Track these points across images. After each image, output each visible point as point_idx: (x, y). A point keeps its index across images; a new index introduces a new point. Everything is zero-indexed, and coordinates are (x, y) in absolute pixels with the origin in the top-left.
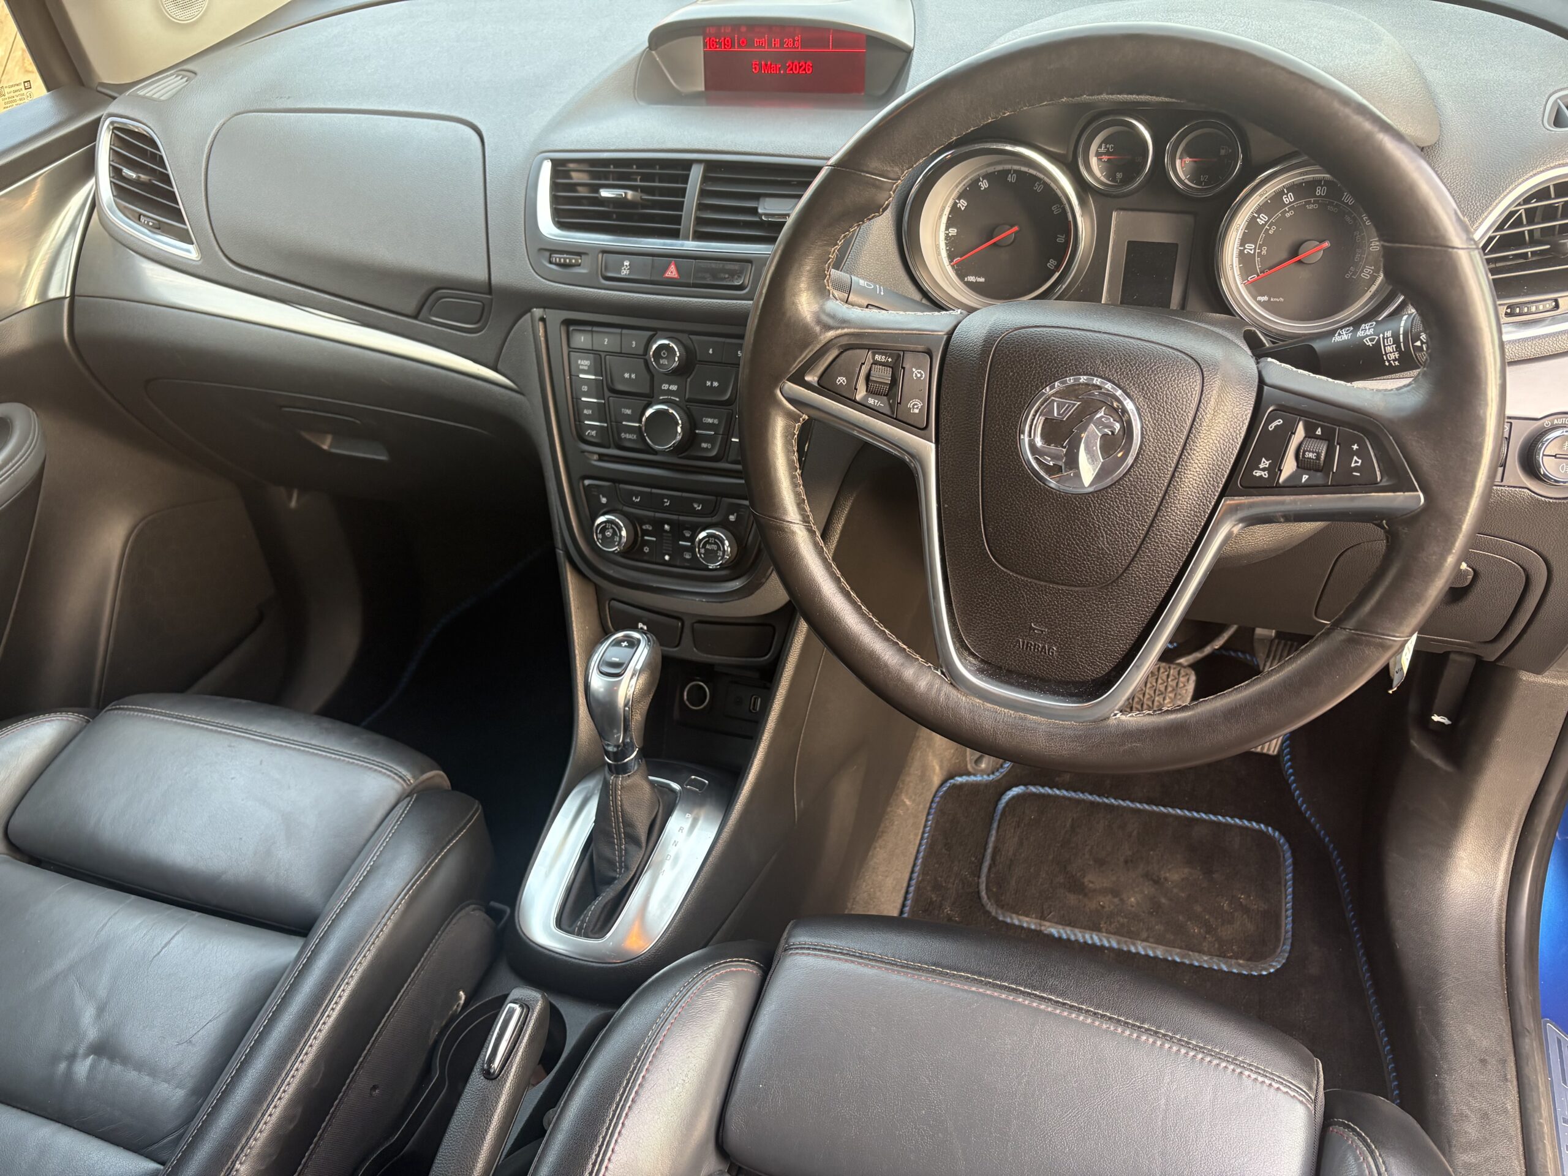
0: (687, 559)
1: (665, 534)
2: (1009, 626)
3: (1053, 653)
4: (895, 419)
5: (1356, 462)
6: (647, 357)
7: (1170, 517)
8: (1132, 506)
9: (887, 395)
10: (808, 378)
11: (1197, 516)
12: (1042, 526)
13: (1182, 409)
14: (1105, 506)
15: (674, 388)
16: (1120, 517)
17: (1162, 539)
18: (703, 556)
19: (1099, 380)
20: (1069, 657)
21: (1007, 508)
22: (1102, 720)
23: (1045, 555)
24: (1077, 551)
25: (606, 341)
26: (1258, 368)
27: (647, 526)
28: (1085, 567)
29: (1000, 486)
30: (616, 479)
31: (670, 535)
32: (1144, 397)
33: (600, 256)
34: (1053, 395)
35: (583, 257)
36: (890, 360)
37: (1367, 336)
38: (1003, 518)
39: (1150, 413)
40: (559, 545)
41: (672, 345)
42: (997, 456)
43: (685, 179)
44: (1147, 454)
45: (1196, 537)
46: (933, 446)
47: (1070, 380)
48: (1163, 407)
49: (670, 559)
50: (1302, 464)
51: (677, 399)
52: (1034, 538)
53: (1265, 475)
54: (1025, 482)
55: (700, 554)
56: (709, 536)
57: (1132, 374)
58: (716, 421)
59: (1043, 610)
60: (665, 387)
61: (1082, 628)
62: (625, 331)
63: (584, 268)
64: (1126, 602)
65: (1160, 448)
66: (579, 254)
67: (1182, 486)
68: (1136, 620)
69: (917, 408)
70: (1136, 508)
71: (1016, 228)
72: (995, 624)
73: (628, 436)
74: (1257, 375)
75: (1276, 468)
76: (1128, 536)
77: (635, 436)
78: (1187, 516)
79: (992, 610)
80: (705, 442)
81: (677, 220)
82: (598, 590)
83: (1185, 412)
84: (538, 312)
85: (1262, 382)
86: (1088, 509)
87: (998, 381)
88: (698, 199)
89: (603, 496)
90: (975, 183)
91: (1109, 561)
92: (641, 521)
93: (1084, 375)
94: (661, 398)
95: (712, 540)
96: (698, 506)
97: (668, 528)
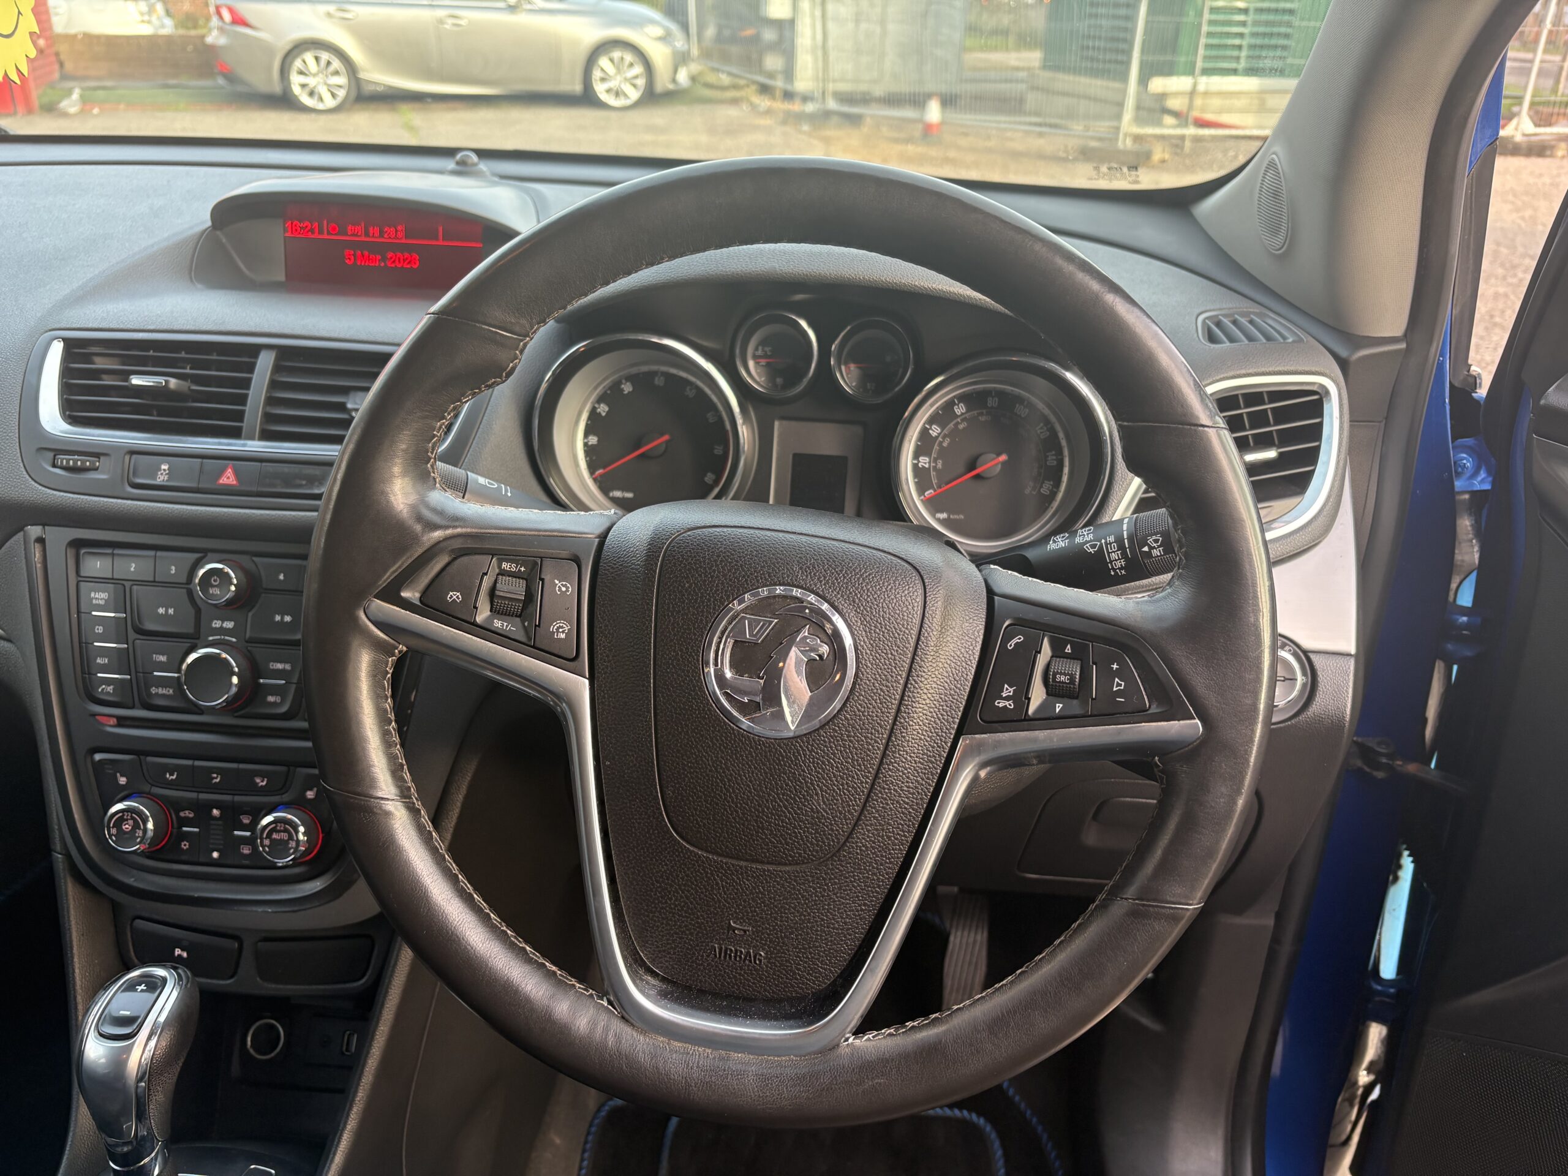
0: (246, 855)
1: (212, 822)
2: (700, 927)
3: (760, 961)
4: (533, 647)
5: (1118, 685)
6: (191, 586)
7: (898, 764)
8: (851, 752)
9: (520, 616)
10: (405, 594)
11: (932, 762)
12: (738, 784)
13: (903, 625)
14: (817, 753)
15: (229, 625)
16: (837, 767)
17: (891, 793)
18: (267, 849)
19: (800, 590)
20: (782, 965)
21: (691, 762)
22: (830, 1050)
23: (743, 825)
24: (786, 817)
25: (132, 566)
26: (982, 575)
27: (187, 812)
28: (796, 837)
29: (681, 733)
30: (141, 750)
31: (220, 822)
32: (856, 611)
33: (127, 458)
34: (743, 611)
35: (102, 458)
36: (523, 569)
37: (1087, 542)
38: (687, 776)
39: (866, 631)
40: (58, 847)
41: (227, 570)
42: (674, 692)
43: (251, 368)
44: (865, 683)
45: (932, 789)
46: (587, 682)
47: (764, 592)
48: (880, 624)
49: (220, 856)
50: (1053, 690)
51: (234, 640)
52: (728, 802)
53: (1010, 705)
54: (713, 726)
55: (263, 846)
56: (276, 821)
57: (839, 583)
58: (288, 667)
59: (745, 901)
60: (216, 624)
61: (797, 923)
62: (159, 553)
63: (103, 473)
64: (851, 882)
65: (880, 676)
66: (97, 455)
67: (911, 723)
68: (865, 905)
69: (563, 632)
70: (856, 754)
71: (666, 437)
72: (680, 926)
73: (161, 691)
74: (983, 583)
75: (1022, 696)
76: (849, 791)
77: (171, 691)
78: (920, 762)
79: (676, 906)
80: (272, 695)
81: (239, 416)
82: (116, 908)
83: (907, 628)
84: (34, 531)
85: (990, 593)
86: (796, 759)
87: (670, 595)
88: (267, 392)
89: (121, 776)
90: (616, 386)
91: (827, 827)
92: (177, 806)
93: (780, 585)
94: (211, 638)
95: (281, 826)
96: (262, 781)
97: (218, 813)
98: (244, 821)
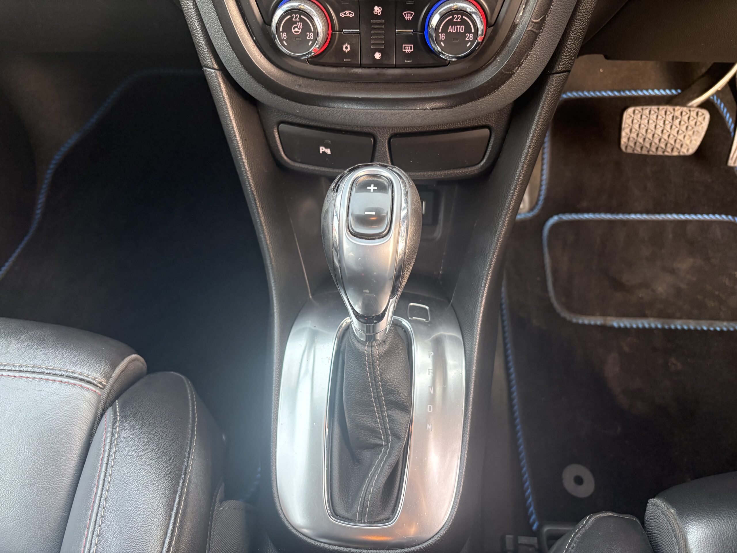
1: (373, 21)
18: (442, 44)
27: (347, 12)
31: (381, 21)
40: (210, 62)
49: (382, 57)
55: (438, 42)
92: (337, 5)
95: (458, 18)
97: (379, 11)
98: (407, 18)
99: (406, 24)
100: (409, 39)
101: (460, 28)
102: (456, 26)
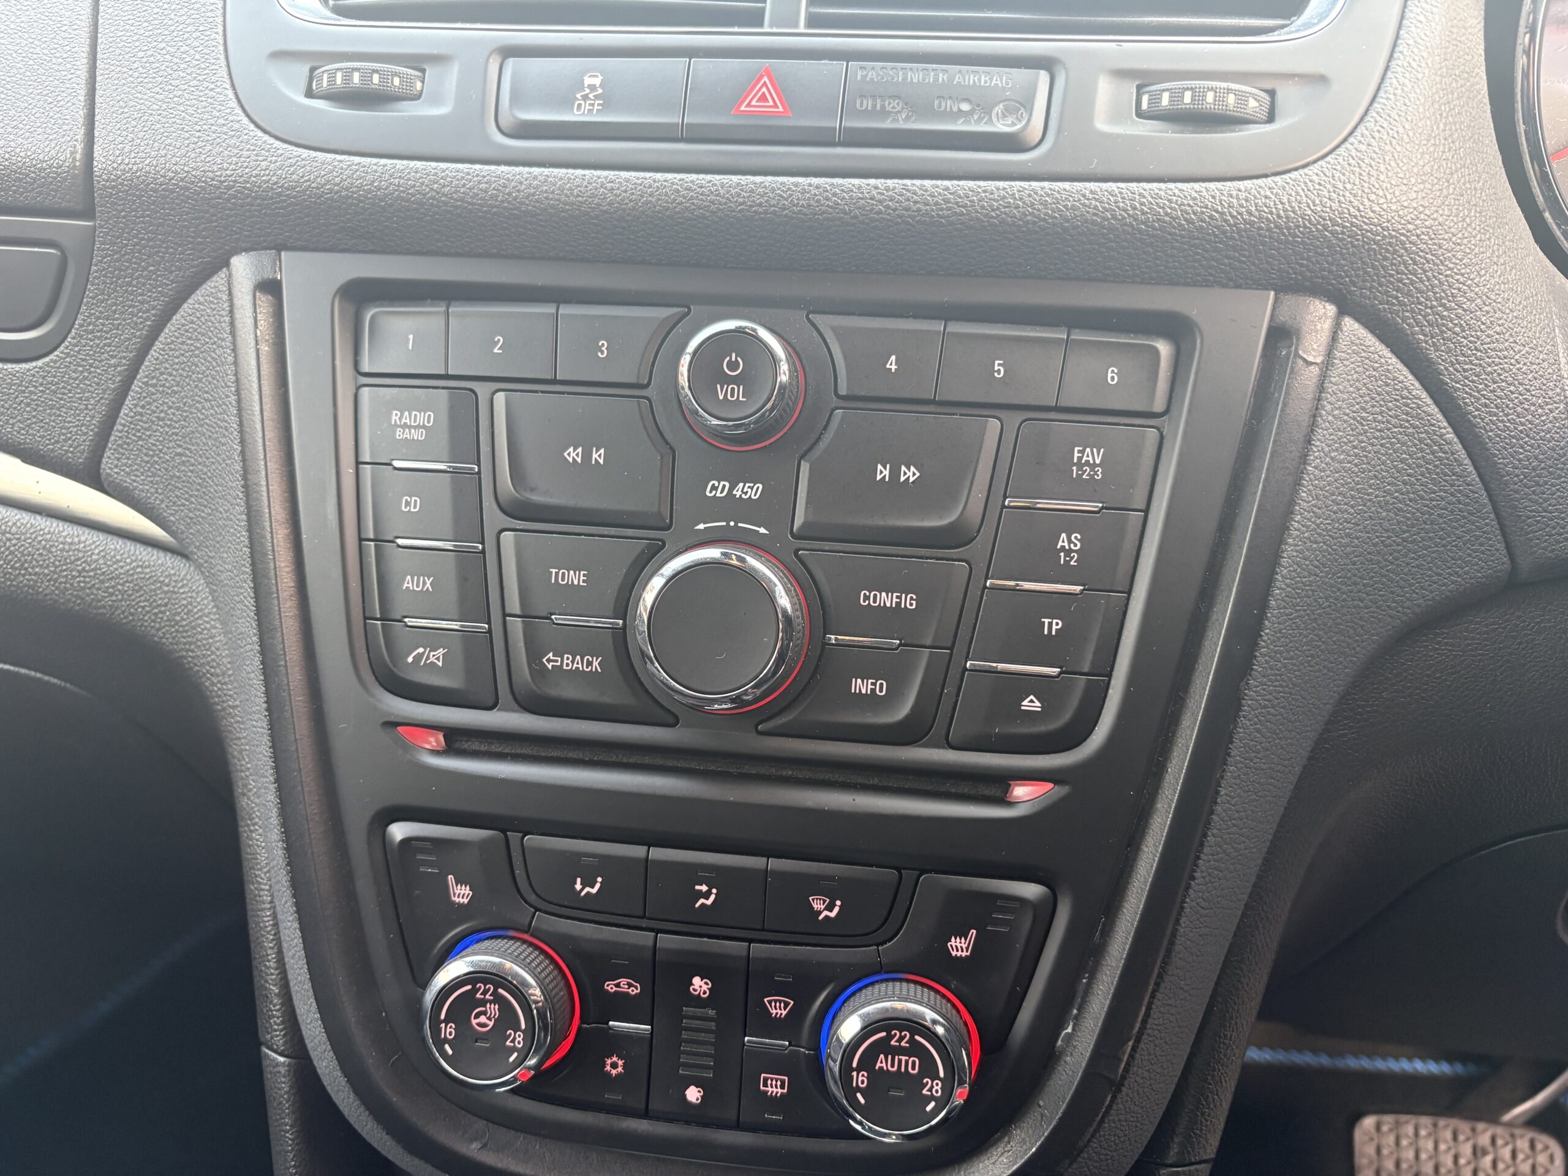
0: (774, 1099)
1: (689, 1010)
15: (750, 491)
25: (497, 344)
27: (623, 981)
30: (509, 816)
31: (708, 1012)
33: (495, 63)
35: (432, 69)
41: (762, 333)
49: (705, 1099)
51: (763, 531)
58: (907, 599)
60: (717, 489)
62: (567, 310)
63: (433, 103)
73: (568, 663)
77: (605, 665)
80: (866, 676)
84: (252, 266)
89: (461, 880)
92: (599, 964)
94: (701, 526)
95: (901, 1039)
96: (830, 908)
97: (705, 987)
98: (774, 1012)
99: (773, 1027)
100: (776, 1064)
101: (907, 1062)
102: (897, 1057)
